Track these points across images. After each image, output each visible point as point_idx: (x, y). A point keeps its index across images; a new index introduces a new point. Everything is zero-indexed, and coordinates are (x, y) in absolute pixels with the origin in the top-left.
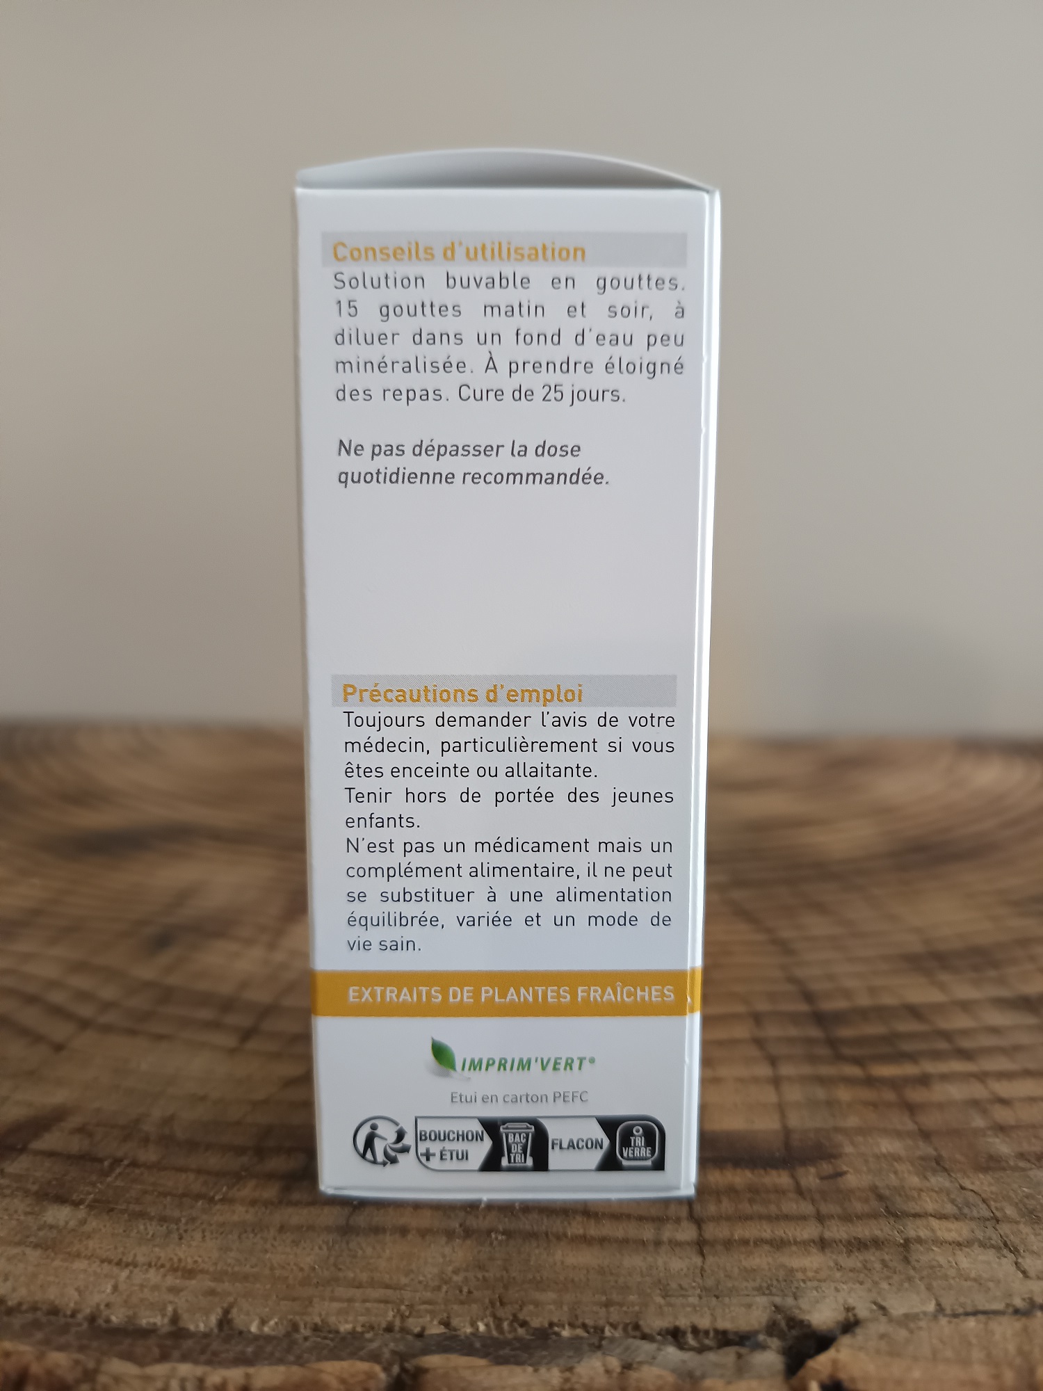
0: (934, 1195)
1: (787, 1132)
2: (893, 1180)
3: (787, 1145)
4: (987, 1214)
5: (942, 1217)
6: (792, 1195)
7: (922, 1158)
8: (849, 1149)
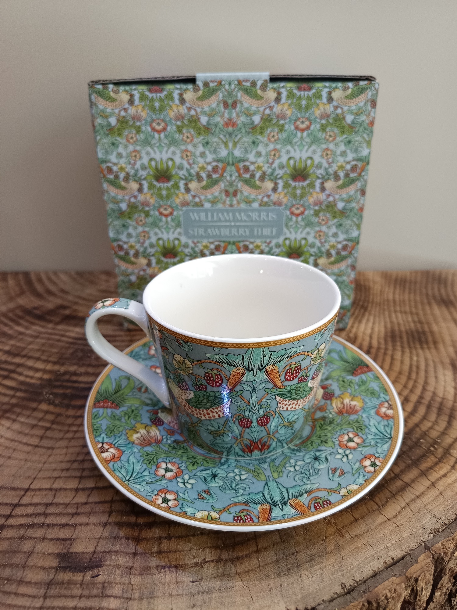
0: (119, 586)
1: (95, 552)
2: (112, 578)
3: (91, 559)
4: (129, 596)
5: (115, 597)
6: (78, 586)
7: (127, 568)
8: (108, 563)
